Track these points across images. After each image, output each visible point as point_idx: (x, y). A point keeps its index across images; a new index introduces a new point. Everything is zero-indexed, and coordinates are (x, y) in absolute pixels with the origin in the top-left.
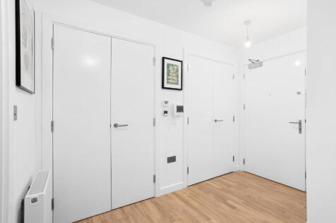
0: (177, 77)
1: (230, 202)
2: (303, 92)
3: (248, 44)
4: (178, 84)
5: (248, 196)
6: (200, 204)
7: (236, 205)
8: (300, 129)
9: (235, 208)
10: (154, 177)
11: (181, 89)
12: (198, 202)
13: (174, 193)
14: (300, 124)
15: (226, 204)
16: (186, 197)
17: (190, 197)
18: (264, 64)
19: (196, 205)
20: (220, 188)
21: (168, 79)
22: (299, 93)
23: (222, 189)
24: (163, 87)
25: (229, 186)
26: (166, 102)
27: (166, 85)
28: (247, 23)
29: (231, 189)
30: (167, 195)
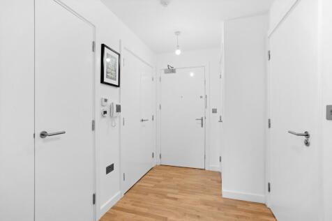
0: (115, 71)
1: (169, 195)
2: (204, 97)
3: (178, 52)
4: (115, 80)
5: (178, 185)
6: (148, 208)
7: (176, 196)
8: (202, 125)
9: (176, 199)
10: (94, 196)
11: (119, 86)
12: (146, 207)
13: (113, 208)
14: (202, 120)
15: (168, 198)
16: (129, 206)
17: (133, 205)
18: (176, 71)
19: (145, 210)
20: (152, 185)
21: (107, 73)
22: (201, 97)
23: (156, 186)
24: (102, 81)
25: (159, 181)
26: (106, 100)
27: (106, 80)
28: (178, 33)
29: (161, 183)
30: (107, 214)
